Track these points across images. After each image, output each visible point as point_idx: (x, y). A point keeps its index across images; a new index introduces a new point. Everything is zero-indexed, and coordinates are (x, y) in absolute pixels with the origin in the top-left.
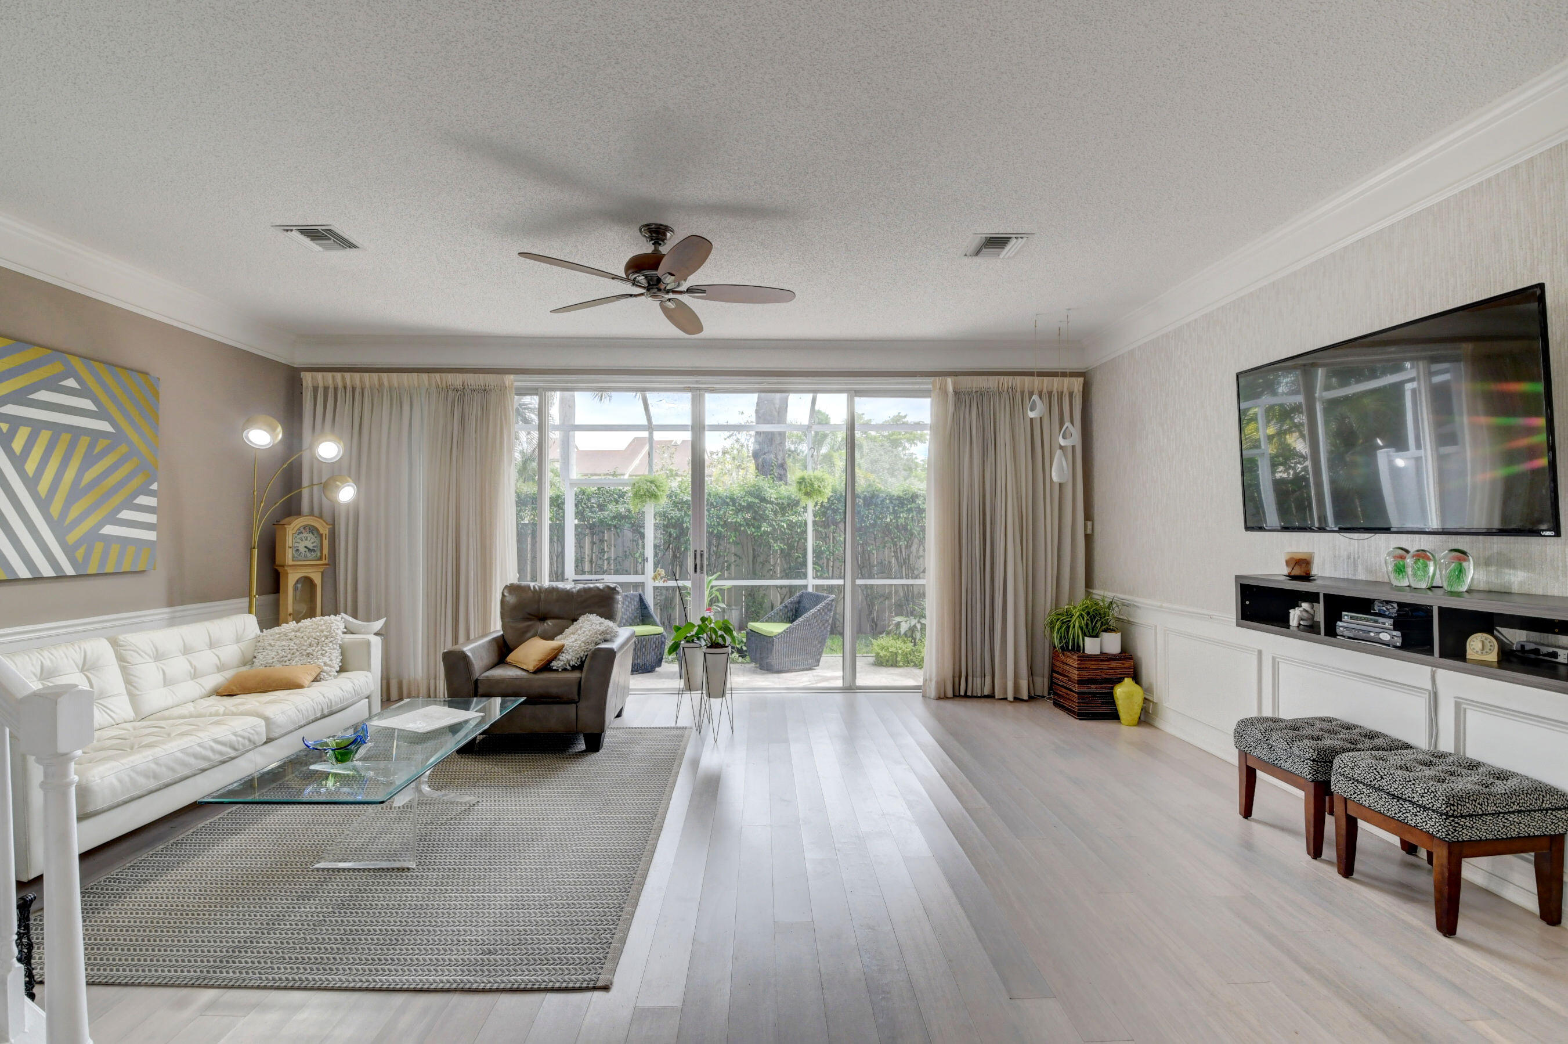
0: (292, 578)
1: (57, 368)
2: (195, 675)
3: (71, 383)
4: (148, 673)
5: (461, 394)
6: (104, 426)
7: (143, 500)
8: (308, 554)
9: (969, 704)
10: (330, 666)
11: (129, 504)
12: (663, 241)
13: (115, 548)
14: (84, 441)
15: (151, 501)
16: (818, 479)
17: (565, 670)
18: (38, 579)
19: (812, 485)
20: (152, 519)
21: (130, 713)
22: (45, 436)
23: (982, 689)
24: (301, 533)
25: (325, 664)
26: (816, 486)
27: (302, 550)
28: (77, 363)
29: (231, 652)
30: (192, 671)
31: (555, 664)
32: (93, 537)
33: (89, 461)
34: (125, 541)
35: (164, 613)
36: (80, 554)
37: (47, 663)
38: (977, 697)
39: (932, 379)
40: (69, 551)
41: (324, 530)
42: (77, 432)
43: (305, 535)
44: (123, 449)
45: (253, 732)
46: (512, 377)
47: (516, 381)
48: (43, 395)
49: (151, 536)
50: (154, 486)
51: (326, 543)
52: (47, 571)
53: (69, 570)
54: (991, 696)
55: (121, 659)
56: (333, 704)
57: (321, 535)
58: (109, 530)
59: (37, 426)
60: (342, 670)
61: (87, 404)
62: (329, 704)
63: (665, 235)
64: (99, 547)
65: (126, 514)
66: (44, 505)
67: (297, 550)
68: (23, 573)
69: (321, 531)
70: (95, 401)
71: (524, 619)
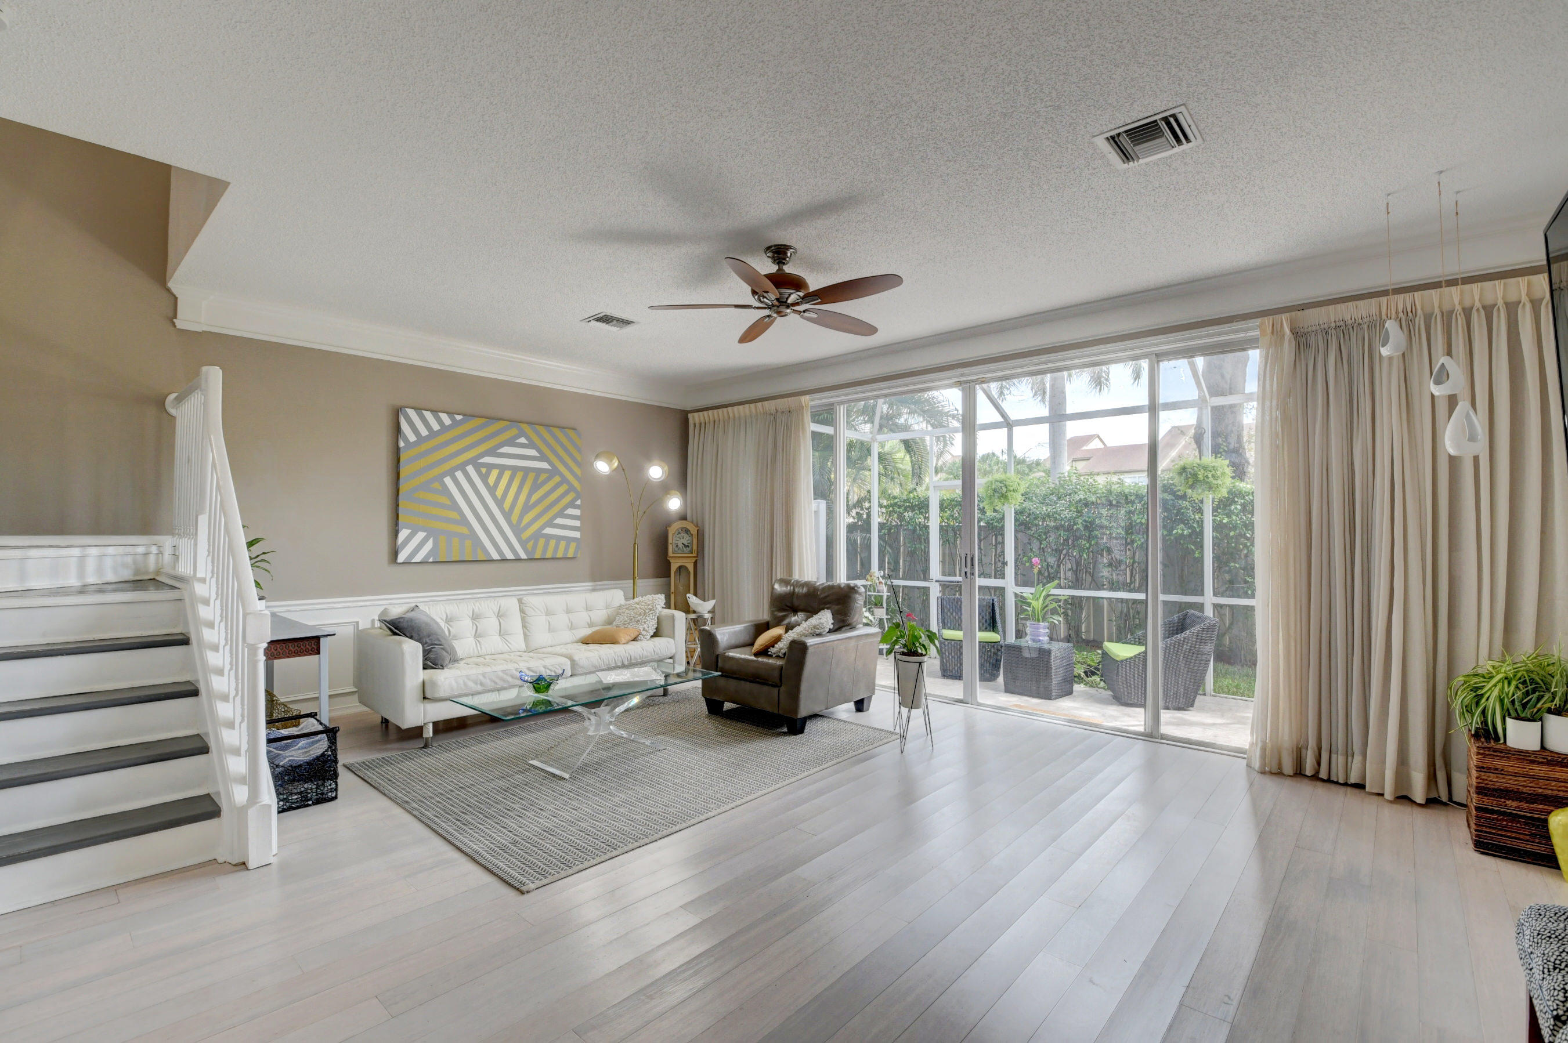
0: (674, 567)
1: (514, 431)
2: (572, 627)
3: (523, 440)
4: (539, 622)
5: (774, 415)
6: (545, 465)
7: (570, 511)
8: (685, 549)
9: (1321, 791)
10: (647, 631)
11: (561, 514)
12: (785, 259)
13: (553, 543)
14: (532, 476)
15: (577, 512)
16: (1205, 468)
17: (778, 657)
18: (504, 560)
19: (1195, 475)
20: (577, 523)
21: (523, 647)
22: (507, 474)
23: (1347, 775)
24: (679, 533)
25: (644, 629)
26: (1201, 477)
27: (680, 546)
28: (526, 428)
29: (600, 615)
30: (570, 625)
31: (772, 650)
32: (538, 535)
33: (535, 488)
34: (559, 538)
35: (588, 585)
36: (530, 545)
37: (476, 610)
38: (1337, 783)
39: (1258, 322)
40: (523, 544)
41: (693, 530)
42: (527, 471)
43: (682, 534)
44: (557, 479)
45: (558, 667)
46: (807, 397)
47: (812, 400)
48: (505, 450)
49: (577, 535)
50: (579, 502)
51: (695, 541)
52: (510, 556)
53: (523, 556)
54: (1360, 786)
55: (522, 611)
56: (633, 658)
57: (692, 535)
58: (548, 531)
59: (502, 468)
60: (656, 635)
61: (533, 453)
62: (629, 658)
63: (786, 254)
64: (542, 541)
65: (559, 521)
66: (507, 516)
67: (677, 546)
68: (495, 556)
69: (693, 533)
70: (539, 450)
71: (782, 610)
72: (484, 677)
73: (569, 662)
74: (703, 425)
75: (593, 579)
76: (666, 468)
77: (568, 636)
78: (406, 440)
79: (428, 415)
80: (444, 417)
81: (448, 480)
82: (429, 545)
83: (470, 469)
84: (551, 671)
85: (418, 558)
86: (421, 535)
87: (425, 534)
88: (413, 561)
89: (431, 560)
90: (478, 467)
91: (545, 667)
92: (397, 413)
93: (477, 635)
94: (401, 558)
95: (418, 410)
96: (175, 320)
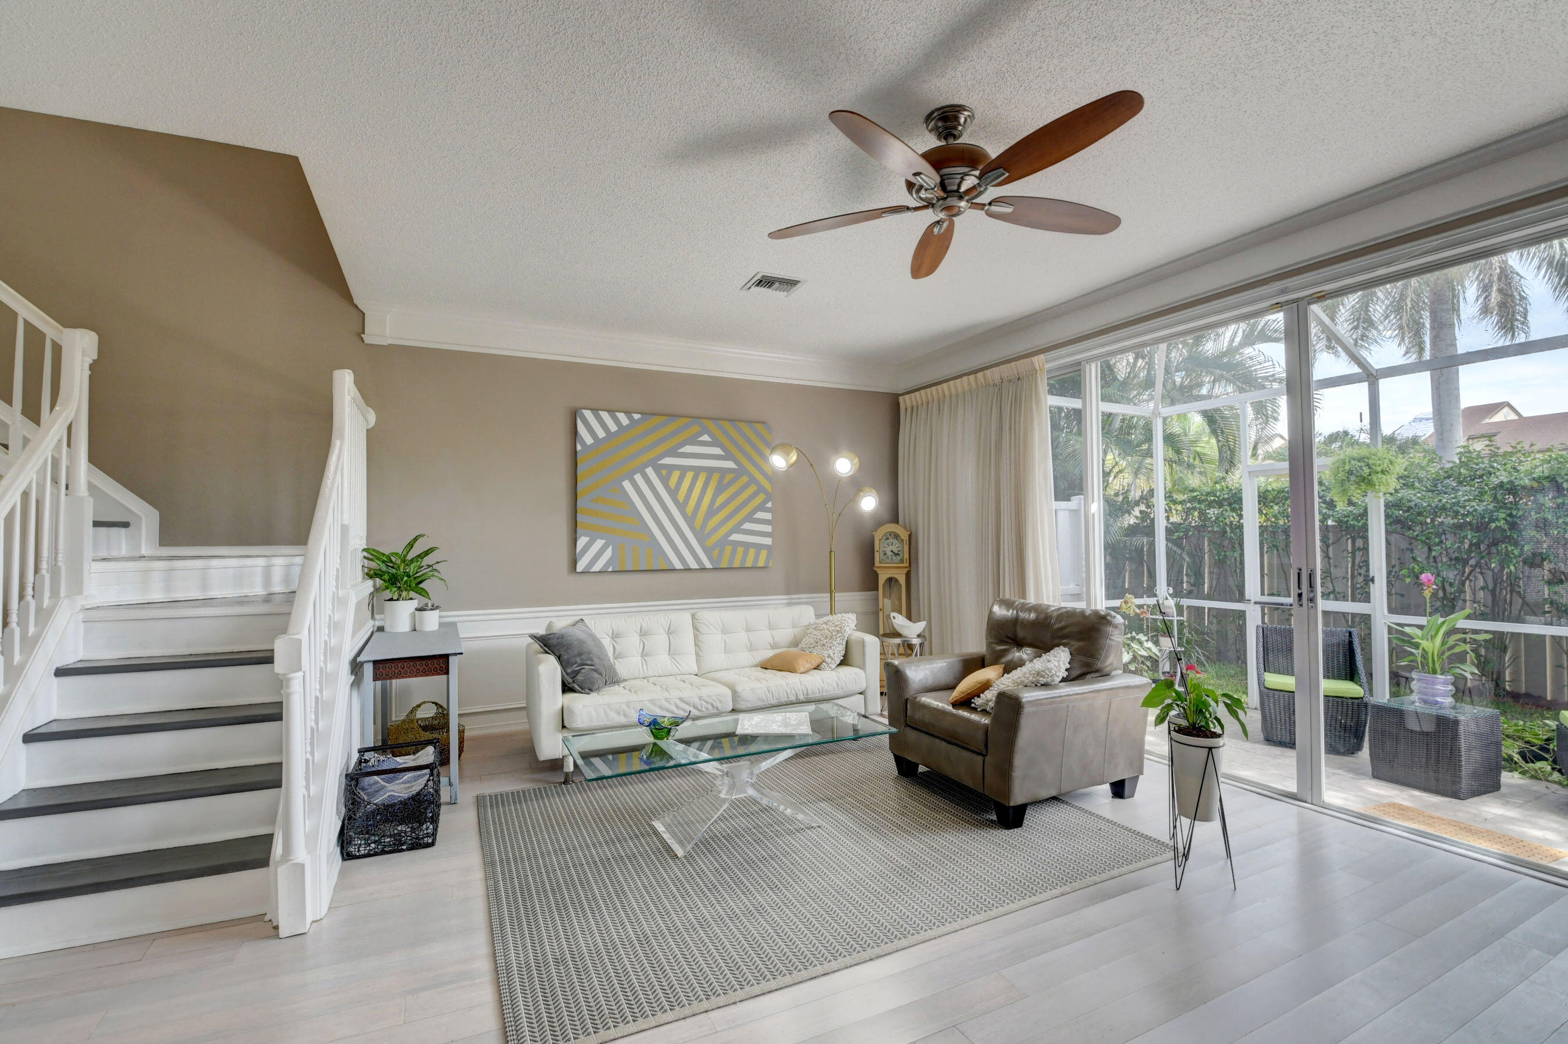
0: (882, 580)
1: (696, 428)
2: (751, 648)
3: (706, 438)
5: (999, 387)
6: (730, 464)
7: (760, 515)
8: (894, 558)
10: (832, 659)
11: (749, 518)
13: (740, 550)
14: (716, 477)
15: (768, 516)
17: (984, 712)
18: (688, 570)
20: (768, 528)
21: (695, 669)
22: (689, 476)
24: (887, 539)
25: (829, 656)
27: (889, 554)
28: (710, 424)
29: (785, 634)
30: (749, 645)
31: (978, 702)
32: (724, 542)
33: (718, 491)
34: (747, 545)
35: (783, 599)
36: (716, 552)
37: (644, 625)
40: (708, 552)
41: (904, 536)
42: (711, 471)
43: (891, 540)
44: (745, 479)
45: (715, 699)
46: (1042, 357)
47: (1047, 361)
48: (688, 449)
49: (768, 541)
50: (769, 505)
51: (906, 547)
52: (693, 565)
53: (708, 565)
55: (695, 628)
56: (810, 692)
57: (902, 540)
58: (736, 537)
59: (684, 469)
60: (844, 662)
61: (717, 451)
62: (805, 692)
64: (728, 549)
65: (747, 526)
66: (690, 521)
67: (885, 554)
68: (678, 565)
69: (902, 538)
70: (723, 448)
71: (1001, 642)
72: (628, 706)
73: (729, 693)
74: (915, 409)
75: (788, 592)
76: (856, 461)
77: (747, 658)
78: (583, 443)
79: (604, 415)
80: (622, 417)
81: (626, 484)
82: (608, 554)
83: (650, 471)
84: (707, 703)
85: (597, 568)
86: (599, 543)
87: (604, 541)
88: (593, 570)
89: (610, 569)
90: (658, 469)
91: (700, 698)
92: (574, 416)
93: (644, 654)
94: (580, 567)
95: (595, 411)
96: (362, 336)
